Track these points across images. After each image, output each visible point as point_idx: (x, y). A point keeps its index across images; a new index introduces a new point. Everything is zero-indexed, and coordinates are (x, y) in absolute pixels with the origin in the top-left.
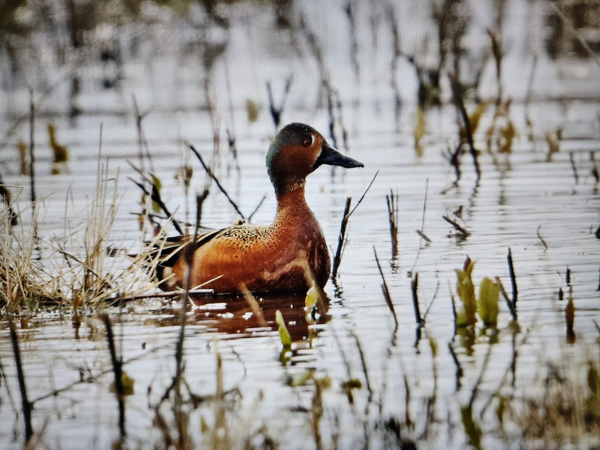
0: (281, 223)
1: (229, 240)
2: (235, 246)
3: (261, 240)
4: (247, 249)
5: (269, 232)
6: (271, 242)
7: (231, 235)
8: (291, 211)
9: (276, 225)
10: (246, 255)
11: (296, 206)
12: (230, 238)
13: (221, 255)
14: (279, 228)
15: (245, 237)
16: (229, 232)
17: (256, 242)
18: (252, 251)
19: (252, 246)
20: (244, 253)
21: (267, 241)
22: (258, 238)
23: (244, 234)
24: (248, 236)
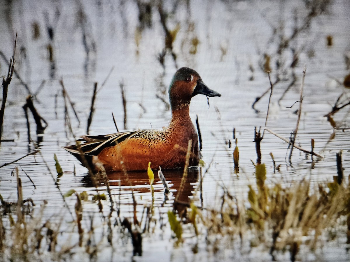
0: (173, 129)
1: (140, 140)
2: (144, 144)
3: (161, 141)
4: (153, 146)
5: (165, 135)
6: (167, 142)
7: (141, 136)
8: (180, 121)
9: (170, 131)
10: (152, 150)
11: (183, 118)
12: (140, 139)
13: (135, 149)
14: (171, 133)
15: (150, 139)
16: (139, 134)
17: (158, 142)
18: (156, 147)
19: (155, 144)
20: (150, 149)
21: (164, 141)
22: (158, 139)
23: (150, 137)
24: (152, 138)
